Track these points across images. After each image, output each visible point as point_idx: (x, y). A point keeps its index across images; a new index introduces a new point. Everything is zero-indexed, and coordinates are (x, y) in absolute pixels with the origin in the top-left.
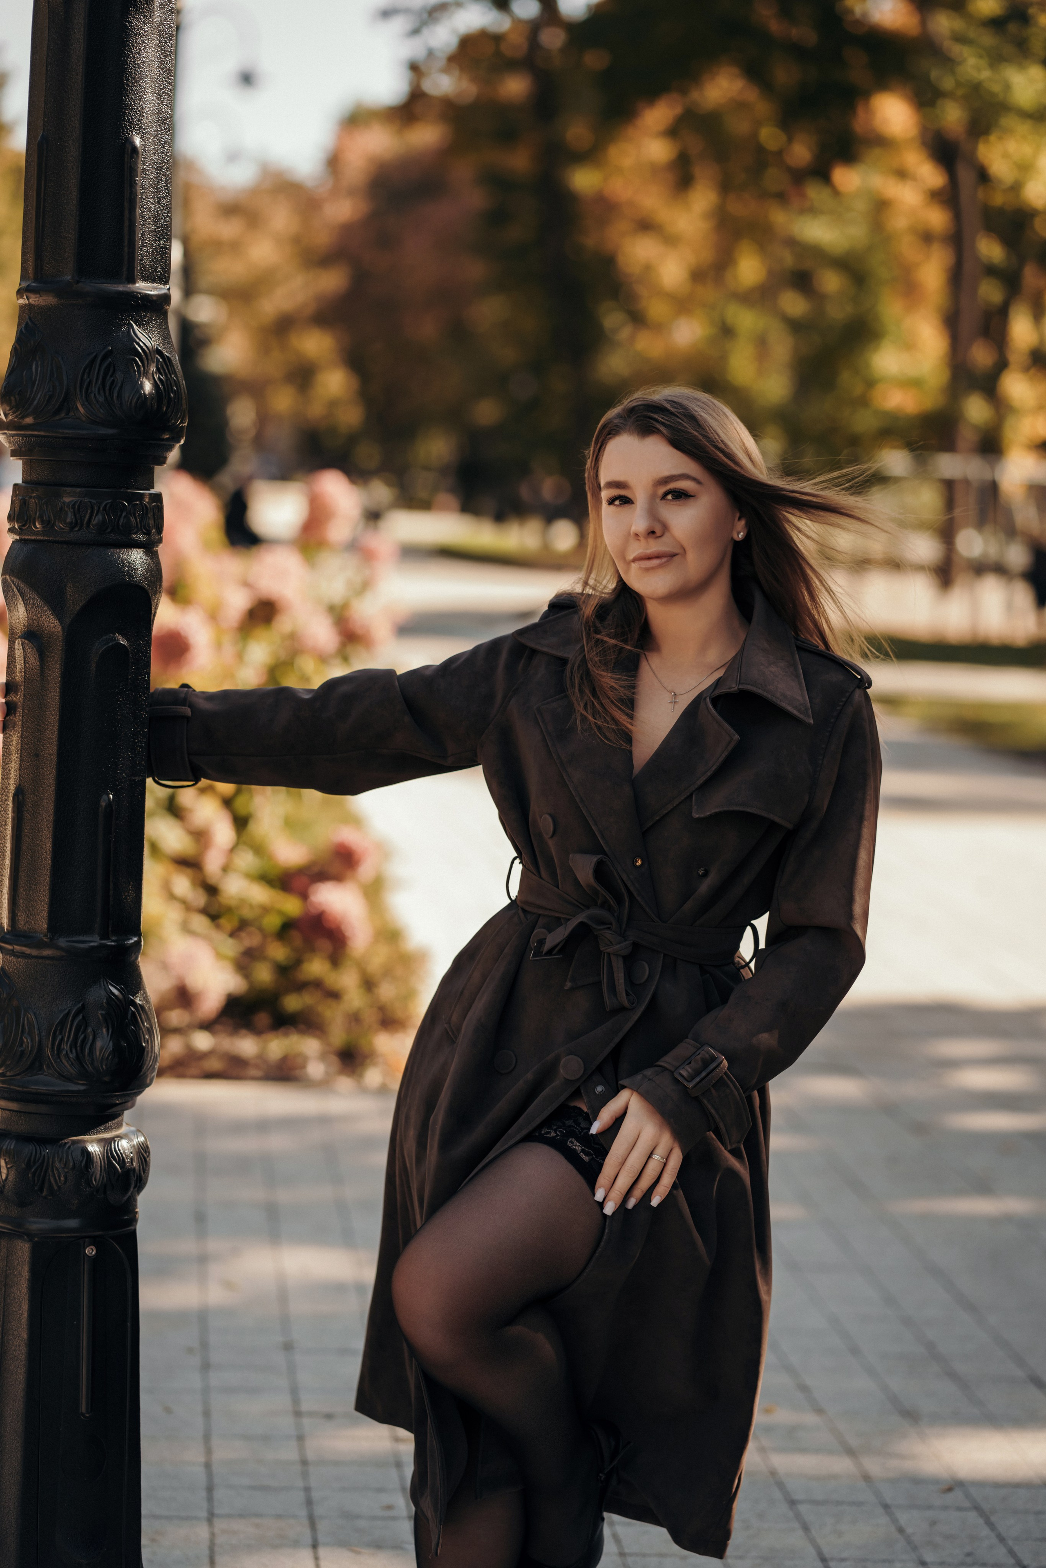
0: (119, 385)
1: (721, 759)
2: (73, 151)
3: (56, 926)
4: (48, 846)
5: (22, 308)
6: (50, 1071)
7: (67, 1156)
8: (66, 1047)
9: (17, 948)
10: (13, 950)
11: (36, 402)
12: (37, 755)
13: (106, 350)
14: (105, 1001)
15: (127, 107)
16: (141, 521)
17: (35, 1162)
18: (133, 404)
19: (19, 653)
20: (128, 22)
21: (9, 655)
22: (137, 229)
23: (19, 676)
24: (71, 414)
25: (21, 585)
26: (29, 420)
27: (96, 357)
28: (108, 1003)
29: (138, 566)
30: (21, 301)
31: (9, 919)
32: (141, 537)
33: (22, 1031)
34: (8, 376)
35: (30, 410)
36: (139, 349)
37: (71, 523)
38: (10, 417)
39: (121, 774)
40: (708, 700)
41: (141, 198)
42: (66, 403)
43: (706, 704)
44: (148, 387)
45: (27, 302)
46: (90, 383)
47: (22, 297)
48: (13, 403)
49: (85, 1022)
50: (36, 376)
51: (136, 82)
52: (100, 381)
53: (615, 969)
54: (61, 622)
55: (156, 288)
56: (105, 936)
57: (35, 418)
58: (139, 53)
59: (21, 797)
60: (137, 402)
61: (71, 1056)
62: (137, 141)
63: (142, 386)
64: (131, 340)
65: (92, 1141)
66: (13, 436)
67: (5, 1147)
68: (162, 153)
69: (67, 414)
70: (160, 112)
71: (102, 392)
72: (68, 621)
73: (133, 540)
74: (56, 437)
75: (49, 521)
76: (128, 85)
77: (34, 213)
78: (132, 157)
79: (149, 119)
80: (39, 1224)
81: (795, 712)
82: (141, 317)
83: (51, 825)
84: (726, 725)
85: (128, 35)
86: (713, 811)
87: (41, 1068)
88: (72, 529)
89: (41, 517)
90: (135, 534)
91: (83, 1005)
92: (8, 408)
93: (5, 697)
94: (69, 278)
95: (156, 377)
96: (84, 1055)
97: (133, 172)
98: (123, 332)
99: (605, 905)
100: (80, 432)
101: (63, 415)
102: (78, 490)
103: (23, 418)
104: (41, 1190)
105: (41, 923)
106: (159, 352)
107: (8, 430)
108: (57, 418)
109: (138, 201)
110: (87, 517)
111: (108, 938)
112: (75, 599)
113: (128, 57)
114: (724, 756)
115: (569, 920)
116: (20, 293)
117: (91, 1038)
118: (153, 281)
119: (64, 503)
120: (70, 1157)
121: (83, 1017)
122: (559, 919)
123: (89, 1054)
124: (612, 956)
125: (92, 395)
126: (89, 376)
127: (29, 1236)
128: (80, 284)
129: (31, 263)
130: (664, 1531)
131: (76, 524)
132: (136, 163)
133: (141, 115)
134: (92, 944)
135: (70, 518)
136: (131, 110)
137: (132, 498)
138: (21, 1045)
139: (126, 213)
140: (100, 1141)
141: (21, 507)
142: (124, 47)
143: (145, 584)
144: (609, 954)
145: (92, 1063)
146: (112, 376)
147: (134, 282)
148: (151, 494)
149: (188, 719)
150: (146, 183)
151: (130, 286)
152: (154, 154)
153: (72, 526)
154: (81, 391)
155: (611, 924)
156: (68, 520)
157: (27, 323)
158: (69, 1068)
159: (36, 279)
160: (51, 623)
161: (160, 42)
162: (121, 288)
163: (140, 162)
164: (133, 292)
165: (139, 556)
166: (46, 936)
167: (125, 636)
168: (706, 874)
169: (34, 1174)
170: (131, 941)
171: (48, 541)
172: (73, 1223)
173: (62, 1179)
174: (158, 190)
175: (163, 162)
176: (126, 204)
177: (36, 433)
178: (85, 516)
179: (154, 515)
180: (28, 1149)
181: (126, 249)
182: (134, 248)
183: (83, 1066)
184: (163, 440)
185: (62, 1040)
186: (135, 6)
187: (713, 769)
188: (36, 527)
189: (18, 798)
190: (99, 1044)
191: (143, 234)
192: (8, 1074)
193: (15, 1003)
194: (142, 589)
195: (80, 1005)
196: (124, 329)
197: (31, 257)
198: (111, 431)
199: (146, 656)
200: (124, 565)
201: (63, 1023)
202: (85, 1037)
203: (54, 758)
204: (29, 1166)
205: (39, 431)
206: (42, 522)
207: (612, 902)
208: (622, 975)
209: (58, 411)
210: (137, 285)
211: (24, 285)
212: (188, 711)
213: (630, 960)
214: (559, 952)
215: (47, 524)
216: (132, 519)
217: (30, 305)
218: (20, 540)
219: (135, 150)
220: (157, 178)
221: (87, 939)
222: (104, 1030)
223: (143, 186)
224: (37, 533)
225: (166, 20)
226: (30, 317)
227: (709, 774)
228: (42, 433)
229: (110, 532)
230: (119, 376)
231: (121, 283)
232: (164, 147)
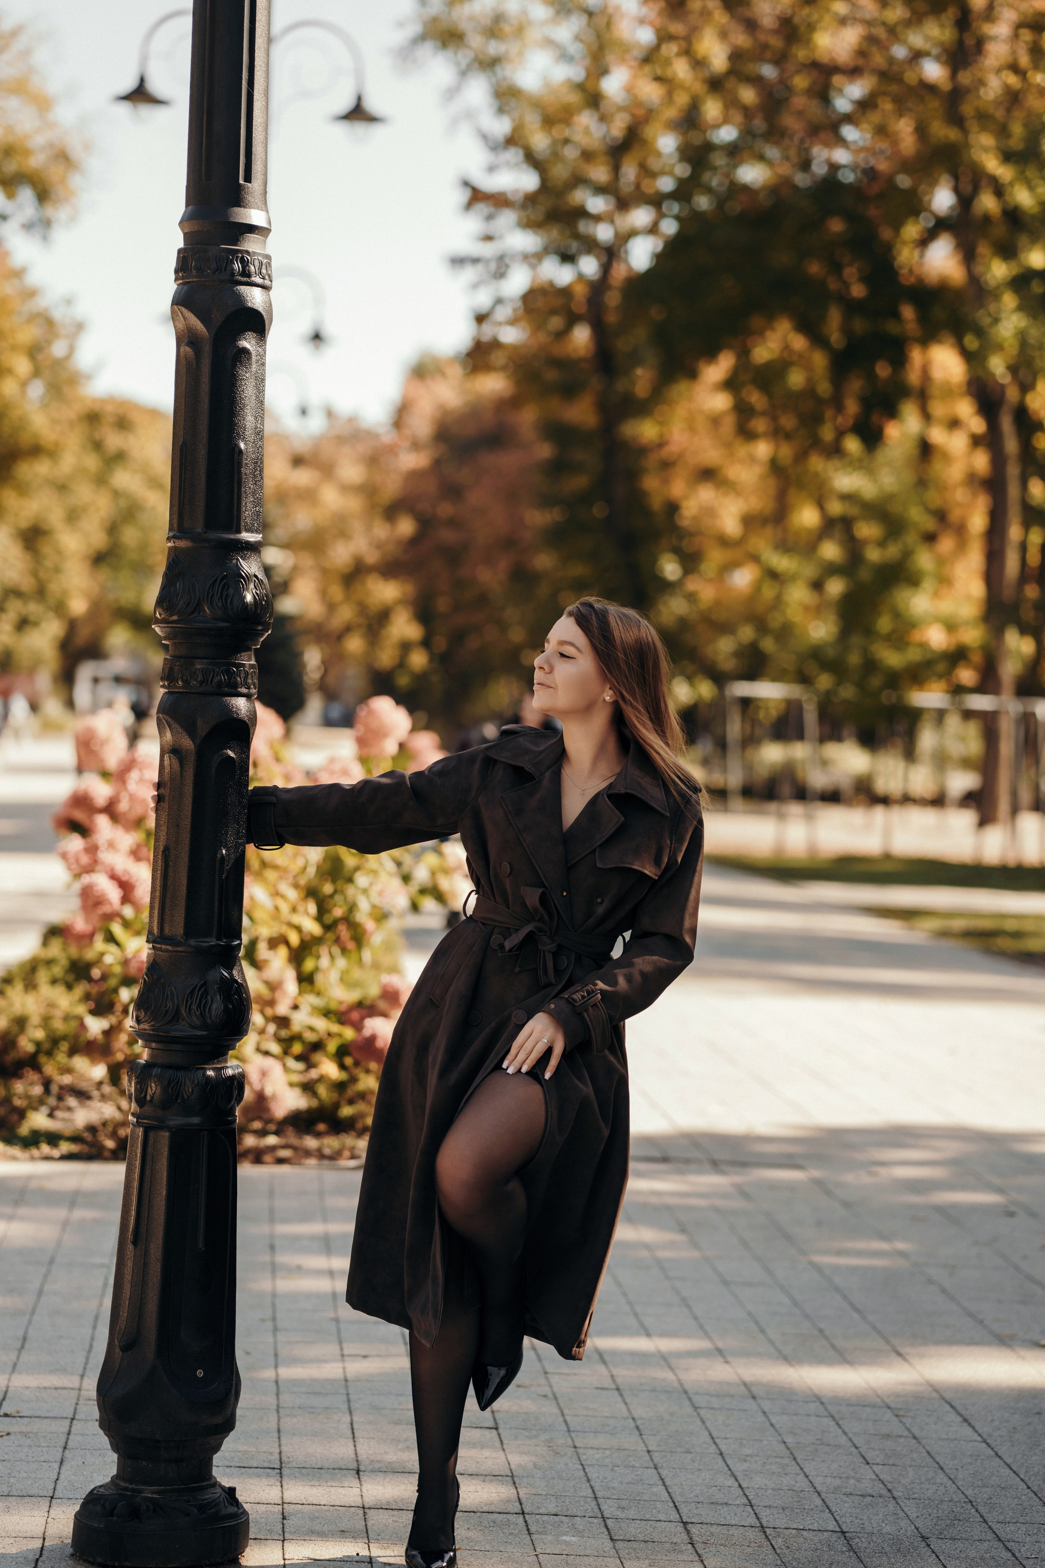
0: (231, 596)
1: (612, 831)
2: (202, 452)
3: (189, 932)
4: (184, 881)
5: (170, 549)
6: (184, 1023)
7: (194, 1077)
8: (194, 1007)
9: (163, 947)
10: (161, 948)
11: (179, 606)
12: (178, 826)
13: (222, 575)
14: (219, 979)
15: (236, 424)
16: (244, 680)
17: (173, 1081)
18: (240, 608)
19: (167, 762)
20: (236, 371)
21: (160, 765)
22: (242, 500)
23: (167, 777)
24: (201, 614)
25: (169, 720)
26: (175, 618)
27: (216, 579)
28: (220, 980)
29: (242, 708)
30: (169, 544)
31: (158, 928)
32: (244, 690)
33: (167, 998)
34: (162, 590)
35: (176, 611)
36: (243, 574)
37: (200, 681)
38: (163, 616)
39: (230, 837)
40: (605, 795)
41: (245, 481)
42: (198, 607)
43: (604, 798)
44: (249, 598)
45: (173, 545)
46: (213, 594)
47: (170, 542)
48: (165, 607)
49: (206, 993)
50: (179, 590)
51: (242, 409)
52: (219, 594)
53: (547, 960)
54: (194, 743)
55: (253, 537)
56: (219, 938)
57: (178, 617)
58: (243, 391)
59: (167, 852)
60: (241, 608)
61: (197, 1013)
62: (242, 446)
63: (245, 597)
64: (238, 568)
65: (209, 1069)
66: (164, 627)
67: (154, 1073)
68: (258, 453)
69: (199, 613)
70: (256, 428)
71: (220, 600)
72: (198, 741)
73: (239, 692)
74: (192, 628)
75: (187, 681)
76: (236, 411)
77: (178, 490)
78: (239, 456)
79: (249, 433)
80: (176, 1121)
81: (659, 809)
82: (244, 554)
83: (186, 869)
84: (617, 811)
85: (236, 380)
86: (612, 866)
87: (178, 1021)
88: (201, 685)
89: (182, 678)
90: (240, 688)
91: (205, 982)
92: (161, 610)
93: (157, 791)
94: (200, 530)
95: (254, 591)
96: (205, 1013)
97: (240, 465)
98: (234, 564)
99: (541, 920)
100: (207, 625)
101: (196, 614)
102: (205, 661)
103: (171, 616)
104: (177, 1099)
105: (179, 930)
106: (256, 576)
107: (161, 624)
108: (192, 616)
109: (243, 482)
110: (211, 677)
111: (221, 940)
112: (203, 728)
113: (236, 393)
114: (614, 829)
115: (518, 930)
116: (169, 539)
117: (210, 1002)
118: (252, 532)
119: (196, 669)
120: (196, 1077)
121: (205, 989)
122: (509, 928)
123: (208, 1012)
124: (546, 953)
125: (214, 602)
126: (212, 591)
127: (169, 1129)
128: (207, 534)
129: (175, 521)
130: (552, 1347)
131: (204, 682)
132: (241, 459)
133: (245, 430)
134: (212, 943)
135: (200, 678)
136: (238, 426)
137: (238, 666)
138: (166, 1007)
139: (236, 490)
140: (214, 1069)
141: (169, 671)
142: (234, 387)
143: (246, 719)
144: (544, 951)
145: (211, 1017)
146: (226, 591)
147: (240, 533)
148: (250, 664)
149: (274, 804)
150: (248, 472)
151: (238, 535)
152: (253, 454)
153: (201, 683)
154: (207, 600)
155: (546, 932)
156: (199, 679)
157: (173, 558)
158: (197, 1022)
159: (179, 531)
160: (187, 743)
161: (256, 384)
162: (232, 537)
163: (244, 459)
164: (240, 539)
165: (242, 702)
166: (182, 938)
167: (233, 751)
168: (602, 903)
169: (172, 1089)
170: (235, 943)
171: (186, 692)
172: (196, 1120)
173: (190, 1090)
174: (255, 476)
175: (258, 458)
176: (236, 485)
177: (179, 625)
178: (209, 677)
179: (252, 677)
180: (170, 1073)
181: (235, 513)
182: (240, 512)
183: (205, 1021)
184: (258, 630)
185: (192, 1003)
186: (240, 362)
187: (606, 837)
188: (179, 684)
189: (165, 853)
190: (214, 1006)
191: (246, 504)
192: (157, 1025)
193: (162, 981)
194: (245, 722)
195: (203, 981)
196: (234, 561)
197: (175, 517)
198: (226, 625)
199: (246, 765)
200: (233, 707)
201: (192, 992)
202: (206, 1002)
203: (189, 826)
204: (169, 1083)
205: (181, 624)
206: (183, 681)
207: (546, 918)
208: (552, 964)
209: (193, 612)
210: (242, 535)
211: (171, 534)
212: (274, 800)
213: (556, 955)
214: (516, 950)
215: (186, 682)
216: (239, 679)
217: (175, 547)
218: (169, 692)
219: (241, 451)
220: (254, 468)
221: (208, 940)
222: (218, 997)
223: (246, 474)
224: (180, 688)
225: (259, 370)
226: (175, 554)
227: (603, 840)
228: (183, 626)
229: (225, 687)
230: (231, 591)
231: (232, 533)
232: (259, 449)
